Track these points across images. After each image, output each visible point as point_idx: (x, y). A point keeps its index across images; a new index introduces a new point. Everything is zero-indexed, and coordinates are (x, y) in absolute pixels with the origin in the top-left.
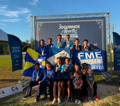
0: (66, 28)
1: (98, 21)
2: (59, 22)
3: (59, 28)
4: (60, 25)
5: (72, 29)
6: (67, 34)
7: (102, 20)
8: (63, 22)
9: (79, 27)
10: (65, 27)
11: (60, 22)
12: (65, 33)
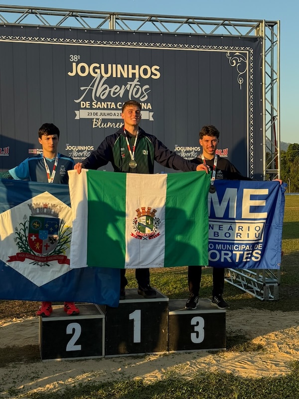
0: (102, 77)
1: (232, 54)
2: (67, 43)
3: (69, 74)
4: (74, 58)
5: (128, 79)
6: (104, 101)
7: (248, 51)
8: (86, 44)
9: (159, 74)
10: (98, 72)
11: (74, 43)
12: (98, 99)
